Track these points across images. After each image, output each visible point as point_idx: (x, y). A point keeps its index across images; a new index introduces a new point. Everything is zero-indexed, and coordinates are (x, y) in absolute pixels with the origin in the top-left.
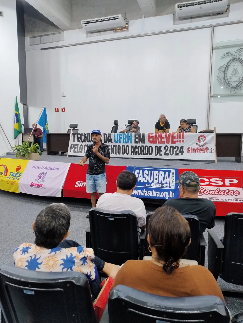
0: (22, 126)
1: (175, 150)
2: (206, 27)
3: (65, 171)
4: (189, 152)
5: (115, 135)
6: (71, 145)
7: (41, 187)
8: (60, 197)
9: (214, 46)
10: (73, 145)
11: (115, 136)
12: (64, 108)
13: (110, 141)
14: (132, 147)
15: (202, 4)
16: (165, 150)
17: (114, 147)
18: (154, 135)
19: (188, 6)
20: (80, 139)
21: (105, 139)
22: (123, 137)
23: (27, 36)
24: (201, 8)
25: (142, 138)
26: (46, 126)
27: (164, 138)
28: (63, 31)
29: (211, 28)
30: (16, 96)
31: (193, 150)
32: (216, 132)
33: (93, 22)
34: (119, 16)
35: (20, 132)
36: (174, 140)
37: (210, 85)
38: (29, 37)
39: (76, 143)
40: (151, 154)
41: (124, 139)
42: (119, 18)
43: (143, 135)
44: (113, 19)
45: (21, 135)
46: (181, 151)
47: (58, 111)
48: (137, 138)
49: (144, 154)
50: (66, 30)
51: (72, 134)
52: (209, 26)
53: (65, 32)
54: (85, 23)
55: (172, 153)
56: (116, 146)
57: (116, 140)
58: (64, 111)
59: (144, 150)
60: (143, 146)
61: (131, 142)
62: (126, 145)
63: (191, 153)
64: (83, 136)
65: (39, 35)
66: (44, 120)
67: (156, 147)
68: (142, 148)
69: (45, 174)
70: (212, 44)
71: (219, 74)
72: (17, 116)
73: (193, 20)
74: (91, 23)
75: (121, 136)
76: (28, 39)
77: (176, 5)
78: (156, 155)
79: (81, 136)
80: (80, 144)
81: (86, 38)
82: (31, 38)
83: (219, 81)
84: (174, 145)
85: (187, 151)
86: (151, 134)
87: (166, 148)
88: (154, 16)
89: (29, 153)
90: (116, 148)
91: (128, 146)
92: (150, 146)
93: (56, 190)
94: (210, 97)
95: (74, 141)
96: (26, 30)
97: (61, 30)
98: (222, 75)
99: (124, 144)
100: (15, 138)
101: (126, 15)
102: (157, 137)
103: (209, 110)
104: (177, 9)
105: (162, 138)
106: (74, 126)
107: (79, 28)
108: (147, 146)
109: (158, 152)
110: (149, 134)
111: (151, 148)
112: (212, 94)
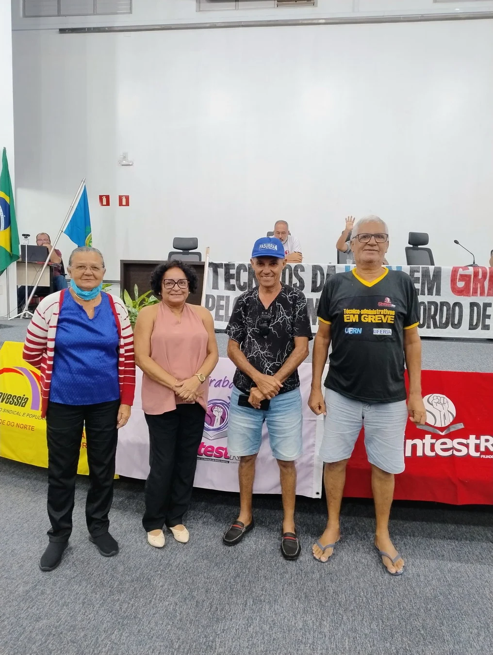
6: (208, 297)
7: (228, 458)
10: (213, 297)
12: (127, 198)
18: (472, 271)
20: (233, 282)
21: (314, 282)
25: (431, 280)
26: (87, 241)
39: (222, 291)
40: (457, 326)
43: (438, 273)
45: (14, 265)
47: (108, 204)
48: (418, 280)
49: (435, 326)
51: (211, 265)
58: (127, 204)
59: (435, 314)
60: (435, 304)
64: (245, 270)
66: (80, 225)
67: (472, 305)
68: (430, 309)
69: (226, 404)
78: (472, 327)
79: (238, 273)
80: (232, 295)
81: (197, 11)
86: (461, 270)
92: (456, 304)
95: (215, 286)
102: (480, 276)
108: (447, 304)
109: (478, 319)
110: (454, 267)
111: (457, 308)
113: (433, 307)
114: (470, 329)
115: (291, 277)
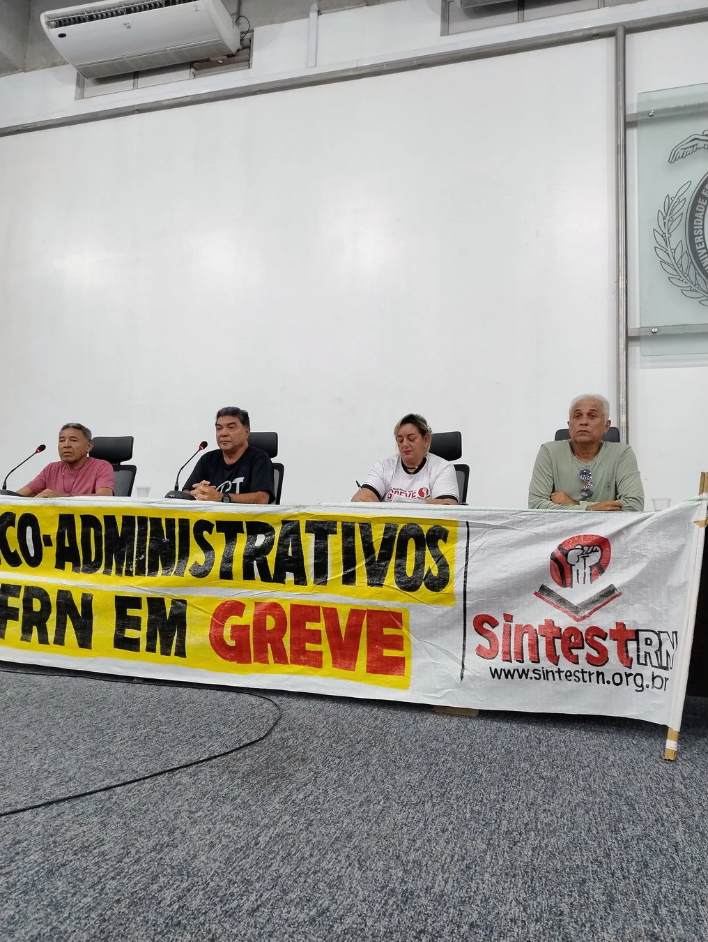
9: (633, 109)
37: (622, 284)
52: (602, 32)
54: (59, 24)
70: (621, 103)
73: (529, 12)
74: (84, 20)
81: (77, 98)
94: (629, 339)
98: (678, 236)
112: (635, 324)
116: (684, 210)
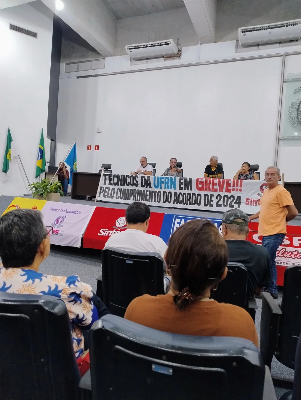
0: (46, 163)
1: (230, 201)
2: (276, 55)
3: (88, 216)
4: (248, 204)
5: (155, 178)
6: (101, 187)
7: (58, 234)
8: (79, 247)
9: (286, 78)
10: (103, 188)
11: (155, 180)
12: (98, 146)
13: (149, 185)
14: (176, 194)
15: (271, 28)
16: (218, 200)
17: (154, 193)
18: (204, 180)
19: (254, 31)
20: (112, 182)
21: (142, 183)
22: (165, 181)
23: (63, 63)
24: (270, 33)
25: (188, 184)
26: (74, 165)
27: (216, 184)
28: (104, 57)
29: (282, 57)
30: (43, 129)
31: (254, 201)
32: (285, 181)
33: (139, 48)
34: (170, 41)
35: (43, 171)
36: (229, 188)
37: (279, 125)
38: (66, 64)
39: (107, 185)
40: (199, 204)
41: (166, 184)
42: (170, 43)
43: (191, 180)
44: (163, 45)
45: (43, 174)
46: (238, 202)
47: (91, 149)
48: (182, 183)
49: (190, 204)
50: (107, 56)
51: (104, 174)
52: (279, 55)
53: (107, 58)
54: (130, 49)
55: (225, 204)
56: (155, 192)
57: (156, 185)
58: (98, 149)
59: (190, 199)
61: (175, 188)
62: (167, 191)
63: (251, 205)
64: (116, 177)
65: (77, 61)
66: (72, 158)
67: (206, 195)
68: (188, 196)
69: (64, 218)
70: (283, 77)
71: (291, 112)
72: (42, 152)
73: (260, 47)
74: (137, 48)
75: (162, 180)
76: (63, 66)
77: (240, 29)
79: (114, 178)
80: (111, 187)
81: (130, 65)
82: (67, 64)
83: (291, 121)
84: (229, 194)
85: (246, 203)
86: (200, 179)
87: (219, 197)
88: (213, 42)
89: (48, 192)
90: (155, 195)
91: (170, 193)
92: (199, 194)
93: (75, 238)
94: (279, 139)
95: (105, 183)
96: (62, 56)
97: (103, 56)
98: (294, 113)
99: (165, 190)
100: (37, 177)
101: (179, 41)
102: (208, 183)
103: (276, 155)
104: (240, 34)
105: (214, 184)
106: (107, 167)
107: (123, 55)
108: (195, 194)
109: (208, 202)
110: (197, 178)
111: (199, 196)
112: (281, 136)
113: (189, 195)
114: (204, 206)
115: (133, 181)
116: (297, 106)
